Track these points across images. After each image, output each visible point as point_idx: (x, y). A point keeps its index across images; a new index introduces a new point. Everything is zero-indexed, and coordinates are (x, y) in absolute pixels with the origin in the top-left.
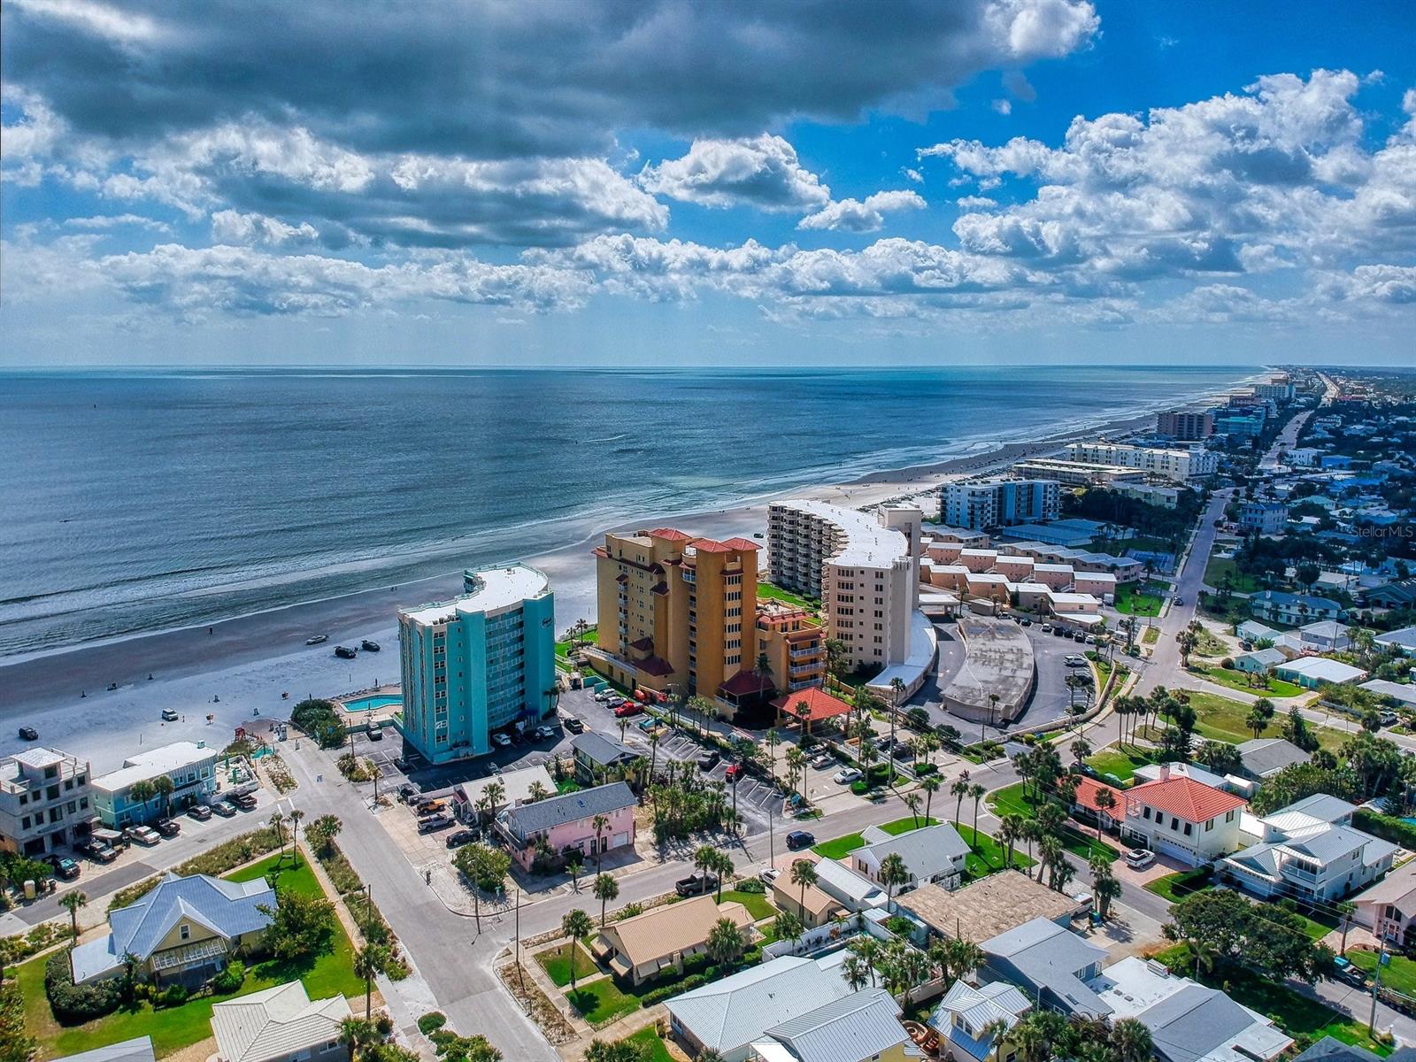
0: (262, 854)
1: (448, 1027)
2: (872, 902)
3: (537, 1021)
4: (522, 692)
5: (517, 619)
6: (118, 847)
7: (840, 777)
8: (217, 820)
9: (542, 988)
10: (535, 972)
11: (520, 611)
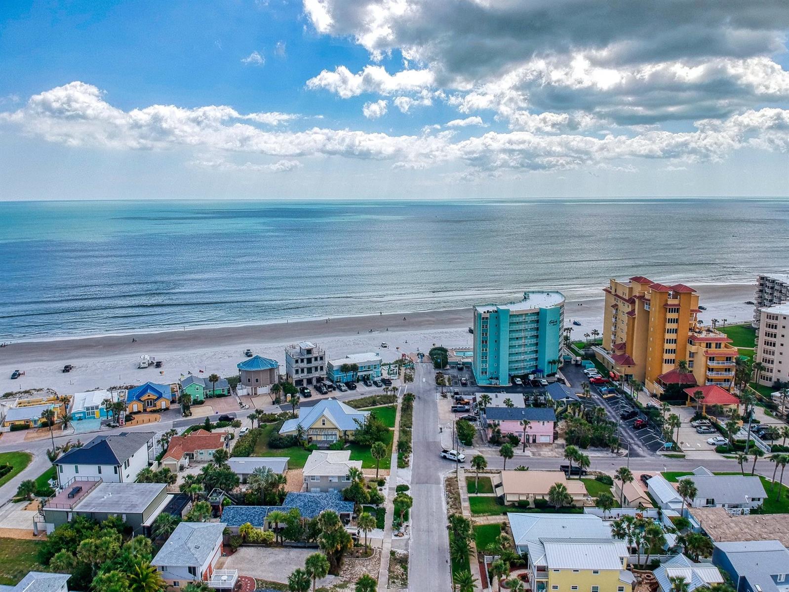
0: (381, 404)
1: (408, 493)
2: (673, 506)
3: (448, 503)
4: (536, 359)
5: (534, 318)
6: (330, 390)
7: (711, 440)
8: (374, 388)
9: (461, 491)
10: (462, 484)
11: (538, 314)
